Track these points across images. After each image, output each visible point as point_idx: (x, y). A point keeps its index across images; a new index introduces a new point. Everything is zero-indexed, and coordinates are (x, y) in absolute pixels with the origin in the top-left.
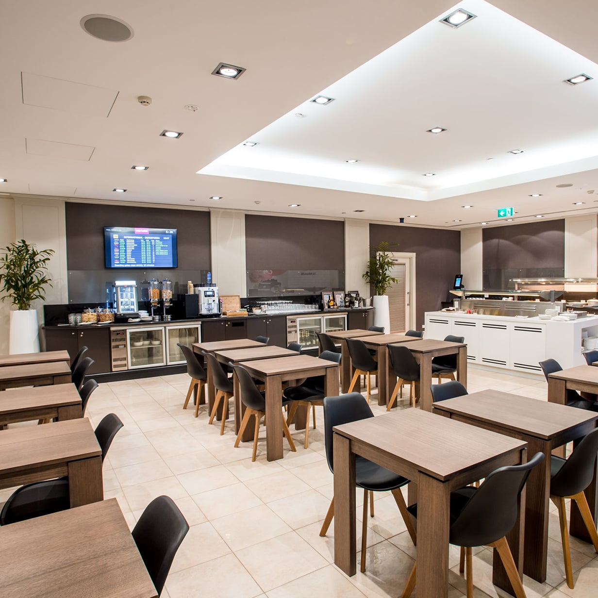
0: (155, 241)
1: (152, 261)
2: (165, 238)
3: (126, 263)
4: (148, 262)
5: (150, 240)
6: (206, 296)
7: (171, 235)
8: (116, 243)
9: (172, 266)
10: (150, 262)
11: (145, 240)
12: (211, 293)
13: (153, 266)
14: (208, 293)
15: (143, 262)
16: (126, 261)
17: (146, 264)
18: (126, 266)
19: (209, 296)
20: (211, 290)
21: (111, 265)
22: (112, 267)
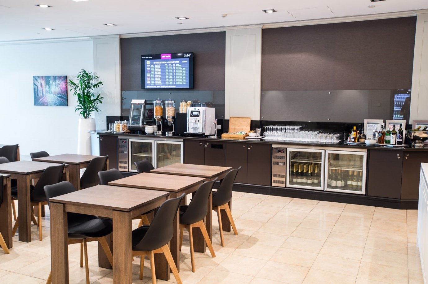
0: (176, 65)
1: (173, 83)
2: (183, 62)
3: (155, 85)
4: (170, 84)
5: (172, 64)
6: (191, 116)
7: (188, 59)
8: (148, 68)
9: (188, 87)
10: (172, 84)
11: (168, 64)
12: (196, 113)
13: (174, 87)
14: (194, 113)
15: (166, 84)
16: (155, 83)
17: (169, 85)
18: (155, 87)
19: (195, 116)
20: (197, 110)
21: (145, 87)
22: (146, 88)
